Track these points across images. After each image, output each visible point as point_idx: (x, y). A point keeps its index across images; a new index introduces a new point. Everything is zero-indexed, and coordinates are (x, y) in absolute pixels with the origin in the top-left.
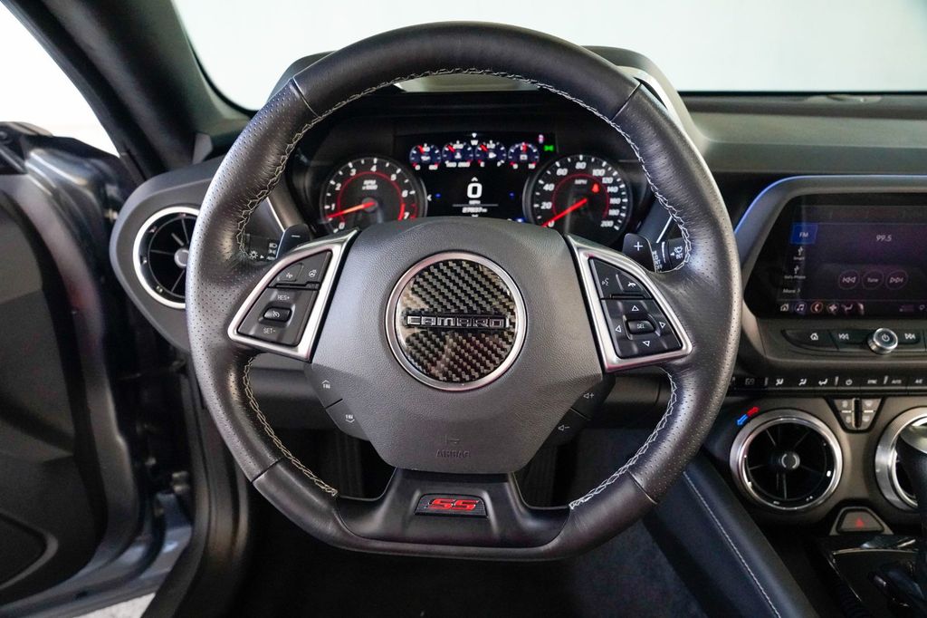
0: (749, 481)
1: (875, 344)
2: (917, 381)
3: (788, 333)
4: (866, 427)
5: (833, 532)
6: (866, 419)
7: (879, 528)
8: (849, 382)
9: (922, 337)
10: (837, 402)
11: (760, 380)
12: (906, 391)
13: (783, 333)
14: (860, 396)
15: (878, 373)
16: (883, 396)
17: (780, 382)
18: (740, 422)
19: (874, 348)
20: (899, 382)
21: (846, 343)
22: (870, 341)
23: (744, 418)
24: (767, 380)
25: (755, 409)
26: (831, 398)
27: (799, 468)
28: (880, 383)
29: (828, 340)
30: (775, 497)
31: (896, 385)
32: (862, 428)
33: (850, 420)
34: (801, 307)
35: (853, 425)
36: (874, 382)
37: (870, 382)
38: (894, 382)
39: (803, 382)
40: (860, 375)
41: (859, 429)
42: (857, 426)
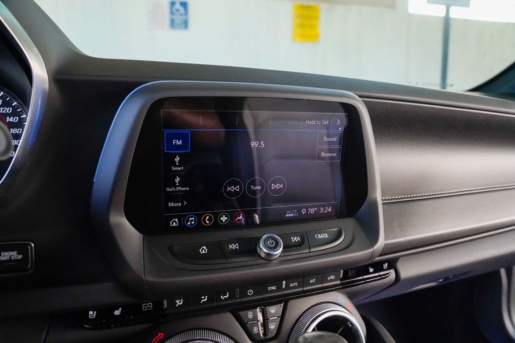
1: (263, 249)
2: (311, 281)
3: (176, 248)
4: (274, 333)
6: (272, 327)
8: (250, 292)
9: (306, 239)
10: (242, 314)
11: (158, 305)
12: (304, 292)
13: (171, 249)
14: (264, 304)
15: (276, 279)
16: (285, 300)
17: (179, 303)
19: (263, 255)
20: (296, 284)
21: (235, 253)
22: (258, 250)
24: (165, 302)
25: (161, 335)
26: (237, 311)
28: (279, 288)
29: (219, 253)
31: (295, 287)
32: (270, 335)
34: (192, 221)
35: (262, 336)
36: (274, 288)
37: (269, 288)
38: (291, 285)
39: (205, 299)
40: (260, 283)
41: (267, 337)
42: (264, 334)
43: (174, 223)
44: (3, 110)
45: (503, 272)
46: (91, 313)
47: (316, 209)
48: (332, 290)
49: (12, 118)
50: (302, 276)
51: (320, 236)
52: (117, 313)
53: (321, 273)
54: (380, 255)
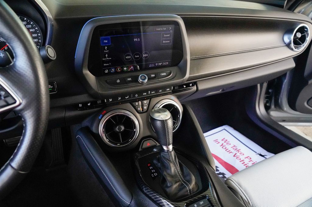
0: (107, 139)
1: (140, 80)
2: (160, 91)
3: (108, 81)
4: (146, 110)
5: (140, 149)
6: (145, 108)
7: (156, 144)
8: (136, 95)
9: (157, 75)
10: (134, 103)
11: (103, 101)
12: (157, 95)
13: (106, 81)
14: (143, 99)
15: (146, 91)
16: (150, 98)
17: (111, 100)
18: (100, 118)
19: (140, 82)
20: (154, 92)
21: (130, 82)
22: (139, 80)
23: (101, 116)
24: (105, 100)
25: (105, 112)
26: (132, 102)
27: (124, 130)
28: (148, 94)
29: (124, 82)
30: (118, 143)
31: (153, 93)
32: (144, 111)
33: (140, 109)
34: (113, 70)
35: (141, 111)
36: (145, 94)
37: (144, 94)
38: (152, 93)
39: (120, 98)
40: (140, 92)
41: (143, 111)
42: (142, 110)
43: (107, 71)
44: (28, 26)
45: (259, 85)
46: (80, 105)
47: (162, 63)
48: (168, 94)
49: (32, 30)
50: (156, 89)
51: (163, 74)
52: (89, 104)
53: (164, 88)
54: (187, 81)
